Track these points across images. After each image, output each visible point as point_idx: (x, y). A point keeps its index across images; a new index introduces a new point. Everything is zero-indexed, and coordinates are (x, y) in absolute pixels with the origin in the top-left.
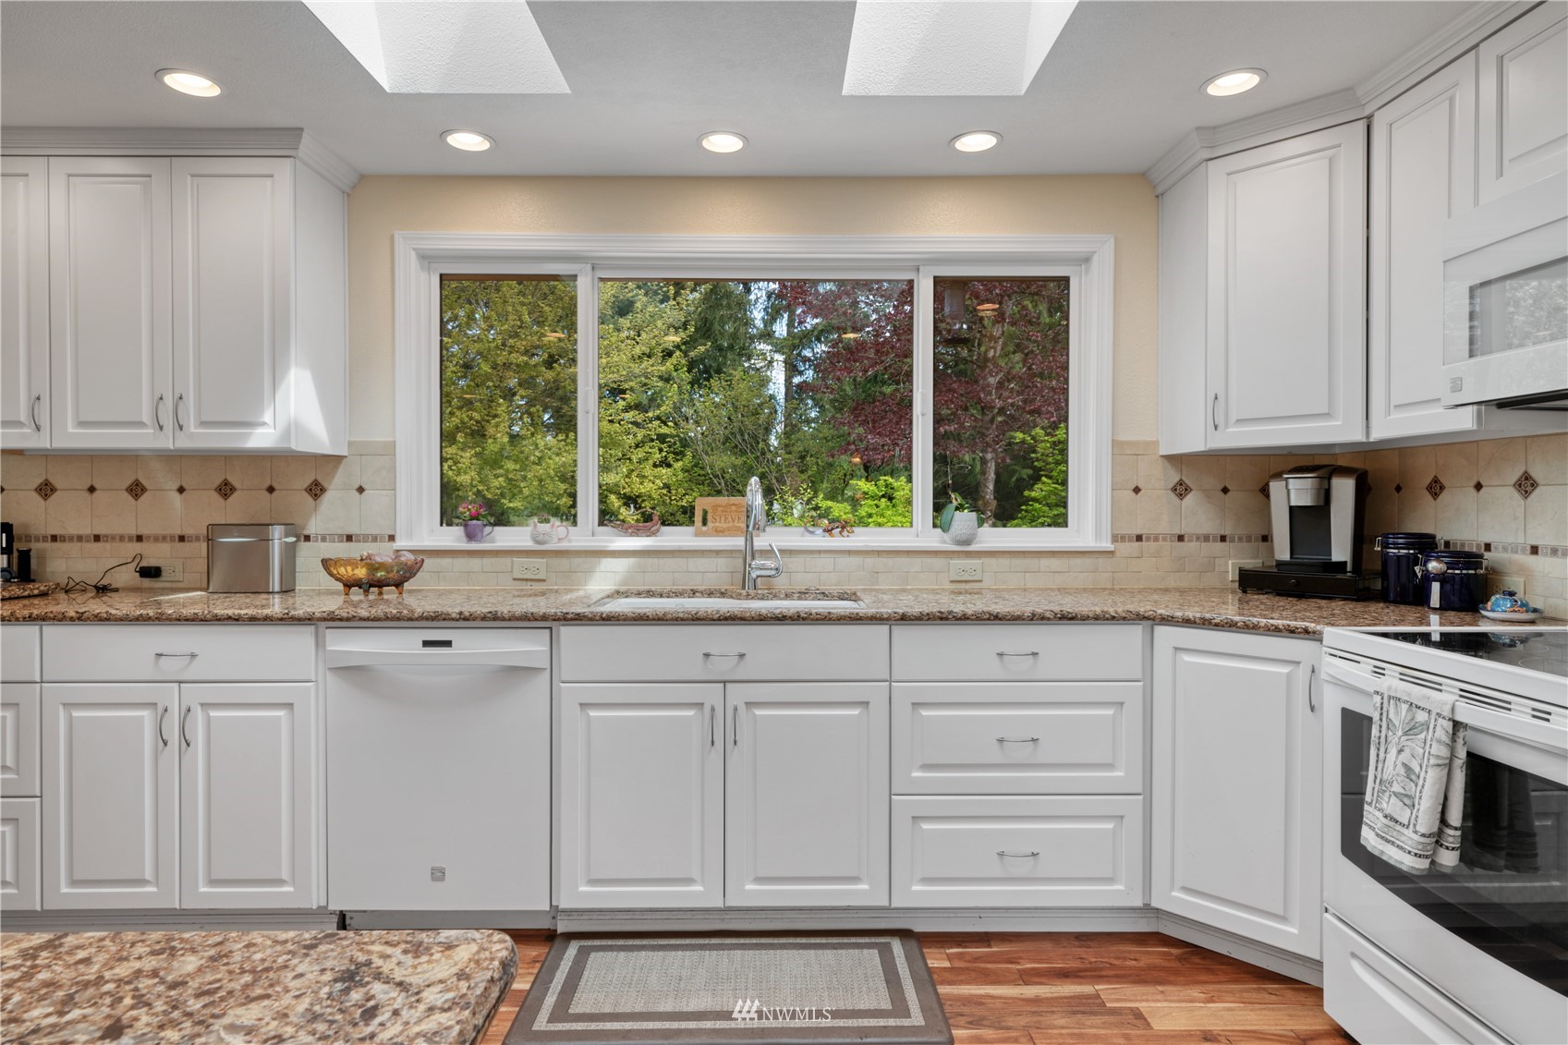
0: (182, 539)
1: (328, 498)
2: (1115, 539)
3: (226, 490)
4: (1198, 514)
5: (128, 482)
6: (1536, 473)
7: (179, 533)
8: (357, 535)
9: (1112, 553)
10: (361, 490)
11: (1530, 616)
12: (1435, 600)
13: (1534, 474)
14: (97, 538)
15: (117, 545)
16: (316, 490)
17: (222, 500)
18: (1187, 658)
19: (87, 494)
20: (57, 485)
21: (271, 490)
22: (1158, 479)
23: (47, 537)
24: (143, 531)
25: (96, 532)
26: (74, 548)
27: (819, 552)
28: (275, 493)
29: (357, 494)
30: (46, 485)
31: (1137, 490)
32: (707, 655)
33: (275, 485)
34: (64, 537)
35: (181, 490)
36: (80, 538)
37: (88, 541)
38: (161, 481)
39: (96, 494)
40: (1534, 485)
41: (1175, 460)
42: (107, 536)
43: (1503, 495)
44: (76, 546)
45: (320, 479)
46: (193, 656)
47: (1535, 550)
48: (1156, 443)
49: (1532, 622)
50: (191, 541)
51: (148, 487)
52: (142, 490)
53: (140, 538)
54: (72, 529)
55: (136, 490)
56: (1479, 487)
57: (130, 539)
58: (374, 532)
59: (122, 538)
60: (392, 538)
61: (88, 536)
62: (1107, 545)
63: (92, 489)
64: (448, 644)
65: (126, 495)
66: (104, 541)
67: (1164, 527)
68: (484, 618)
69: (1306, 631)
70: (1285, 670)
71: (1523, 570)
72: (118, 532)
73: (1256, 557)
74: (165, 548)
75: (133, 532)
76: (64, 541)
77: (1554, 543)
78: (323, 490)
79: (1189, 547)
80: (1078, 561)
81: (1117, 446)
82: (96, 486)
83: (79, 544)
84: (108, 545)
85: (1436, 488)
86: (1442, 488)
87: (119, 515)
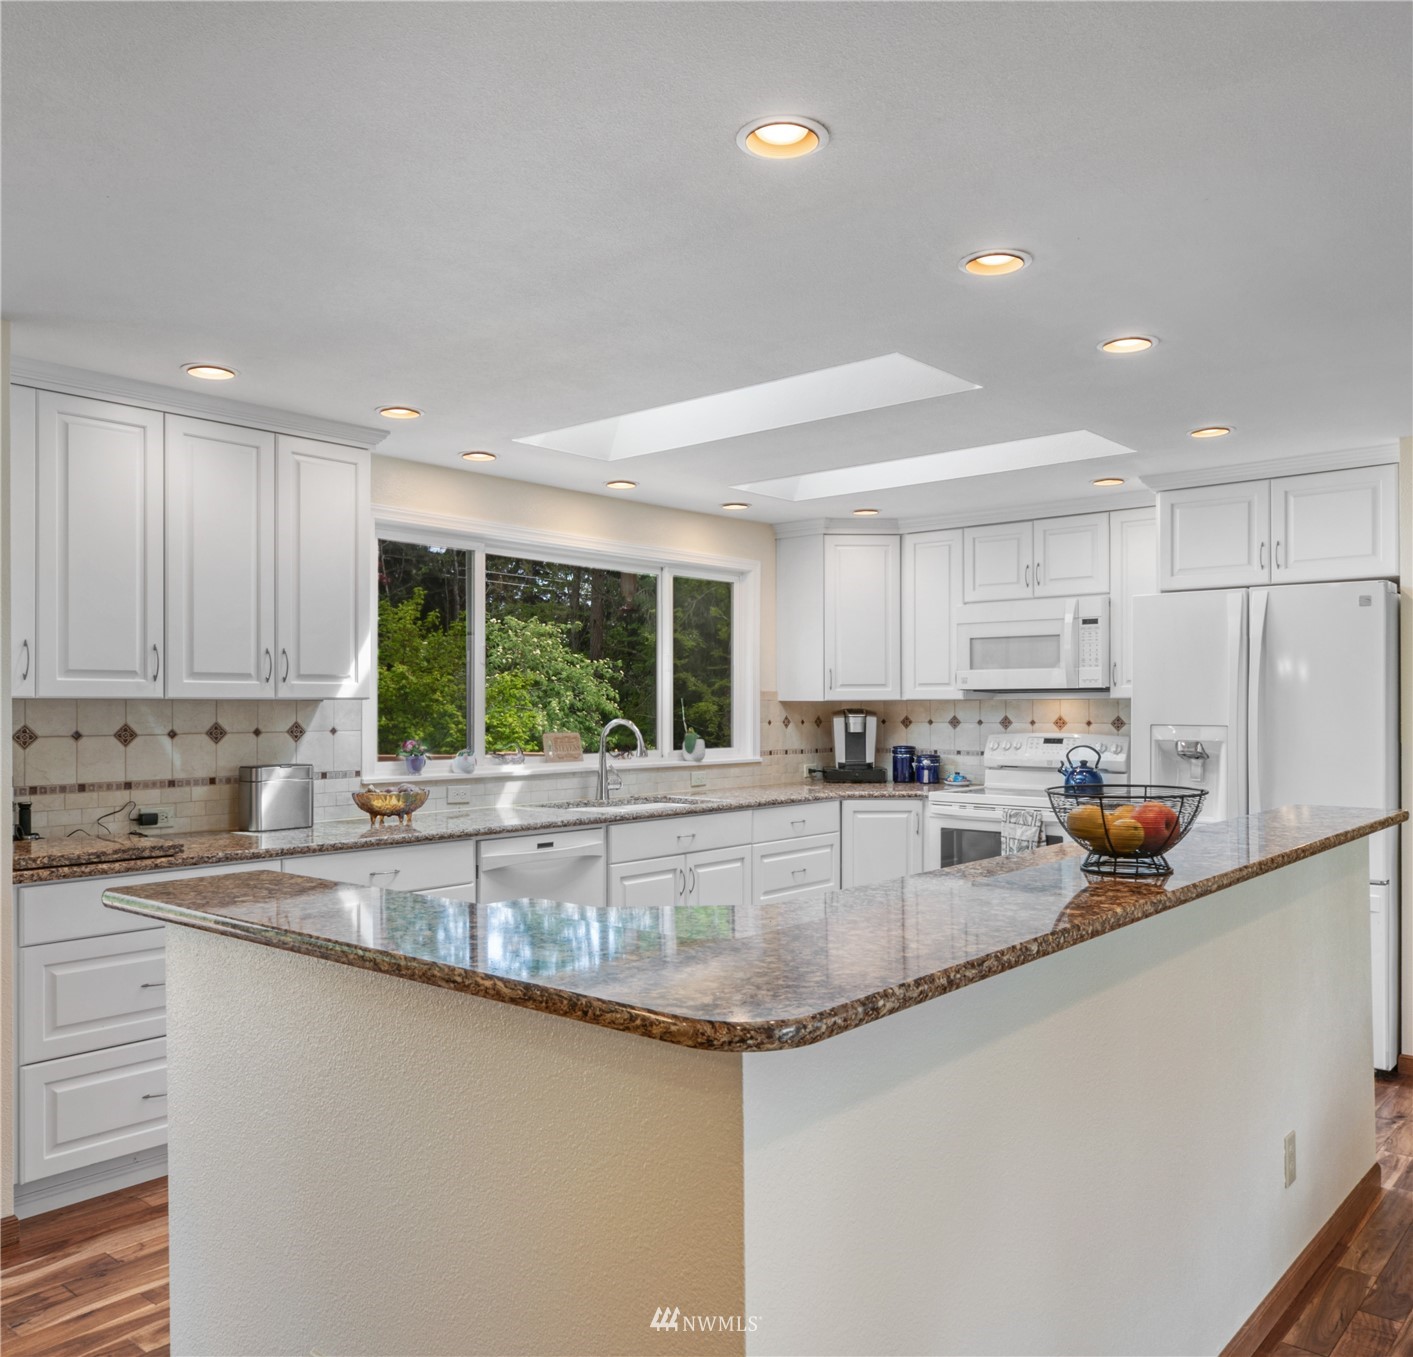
0: (172, 783)
1: (307, 738)
2: (763, 754)
3: (216, 733)
4: (793, 737)
5: (117, 727)
6: (960, 716)
7: (169, 777)
8: (331, 772)
9: (759, 763)
10: (334, 731)
11: (967, 783)
12: (926, 780)
13: (958, 717)
14: (82, 788)
15: (104, 794)
16: (297, 732)
17: (212, 743)
18: (860, 816)
19: (72, 741)
20: (38, 732)
21: (257, 732)
22: (777, 715)
23: (25, 789)
24: (133, 777)
25: (81, 782)
26: (56, 799)
27: (629, 770)
28: (261, 737)
29: (330, 734)
30: (25, 732)
31: (770, 723)
32: (679, 837)
33: (261, 728)
34: (45, 788)
35: (172, 735)
36: (63, 789)
37: (72, 791)
38: (152, 725)
39: (82, 741)
40: (958, 722)
41: (785, 704)
42: (93, 785)
43: (943, 727)
44: (58, 798)
45: (300, 721)
46: (397, 872)
47: (959, 752)
48: (776, 693)
49: (967, 786)
50: (182, 786)
51: (138, 731)
52: (131, 735)
53: (128, 786)
54: (55, 778)
55: (126, 735)
56: (931, 722)
57: (119, 787)
58: (344, 769)
59: (109, 786)
60: (358, 774)
61: (72, 786)
62: (758, 758)
63: (77, 736)
64: (550, 845)
65: (114, 742)
66: (91, 791)
67: (780, 746)
68: (575, 824)
69: (916, 796)
70: (905, 816)
71: (954, 763)
72: (106, 780)
73: (813, 762)
74: (155, 793)
75: (121, 778)
76: (45, 792)
77: (968, 749)
78: (302, 732)
79: (790, 756)
80: (746, 769)
81: (763, 694)
82: (81, 731)
83: (62, 795)
84: (95, 795)
85: (907, 722)
86: (910, 722)
87: (108, 763)
